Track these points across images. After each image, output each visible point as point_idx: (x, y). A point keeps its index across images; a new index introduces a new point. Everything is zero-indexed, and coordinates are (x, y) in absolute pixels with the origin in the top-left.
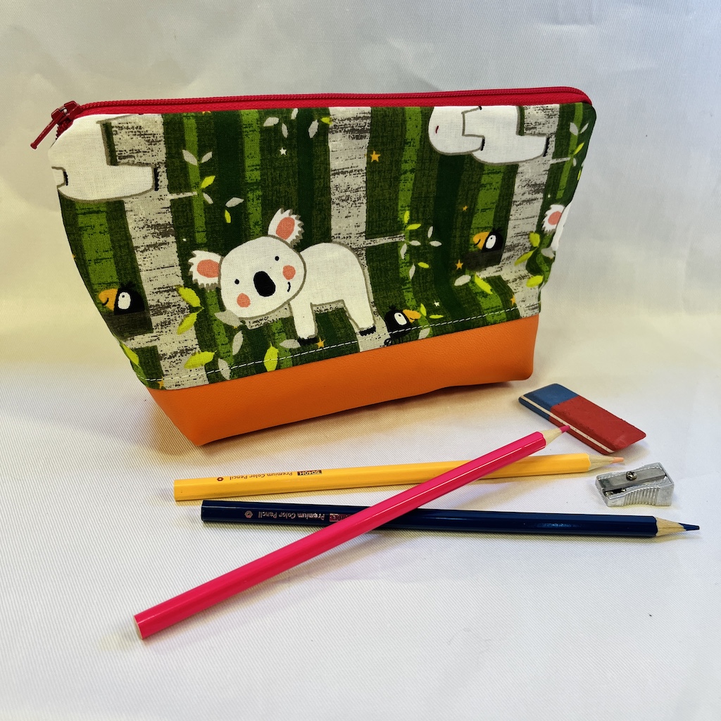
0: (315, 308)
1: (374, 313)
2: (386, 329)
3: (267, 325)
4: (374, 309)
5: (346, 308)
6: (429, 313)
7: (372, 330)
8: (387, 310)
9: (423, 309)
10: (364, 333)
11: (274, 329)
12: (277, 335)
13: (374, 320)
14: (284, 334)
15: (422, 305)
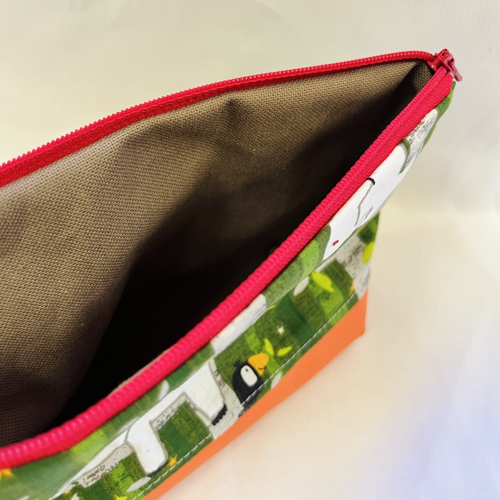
0: (155, 424)
1: (219, 384)
2: (237, 401)
3: (106, 477)
4: (219, 378)
5: (189, 400)
6: (276, 349)
7: (223, 412)
8: (232, 370)
9: (268, 346)
10: (215, 422)
11: (116, 479)
12: (121, 483)
13: (222, 395)
14: (129, 479)
15: (267, 341)
